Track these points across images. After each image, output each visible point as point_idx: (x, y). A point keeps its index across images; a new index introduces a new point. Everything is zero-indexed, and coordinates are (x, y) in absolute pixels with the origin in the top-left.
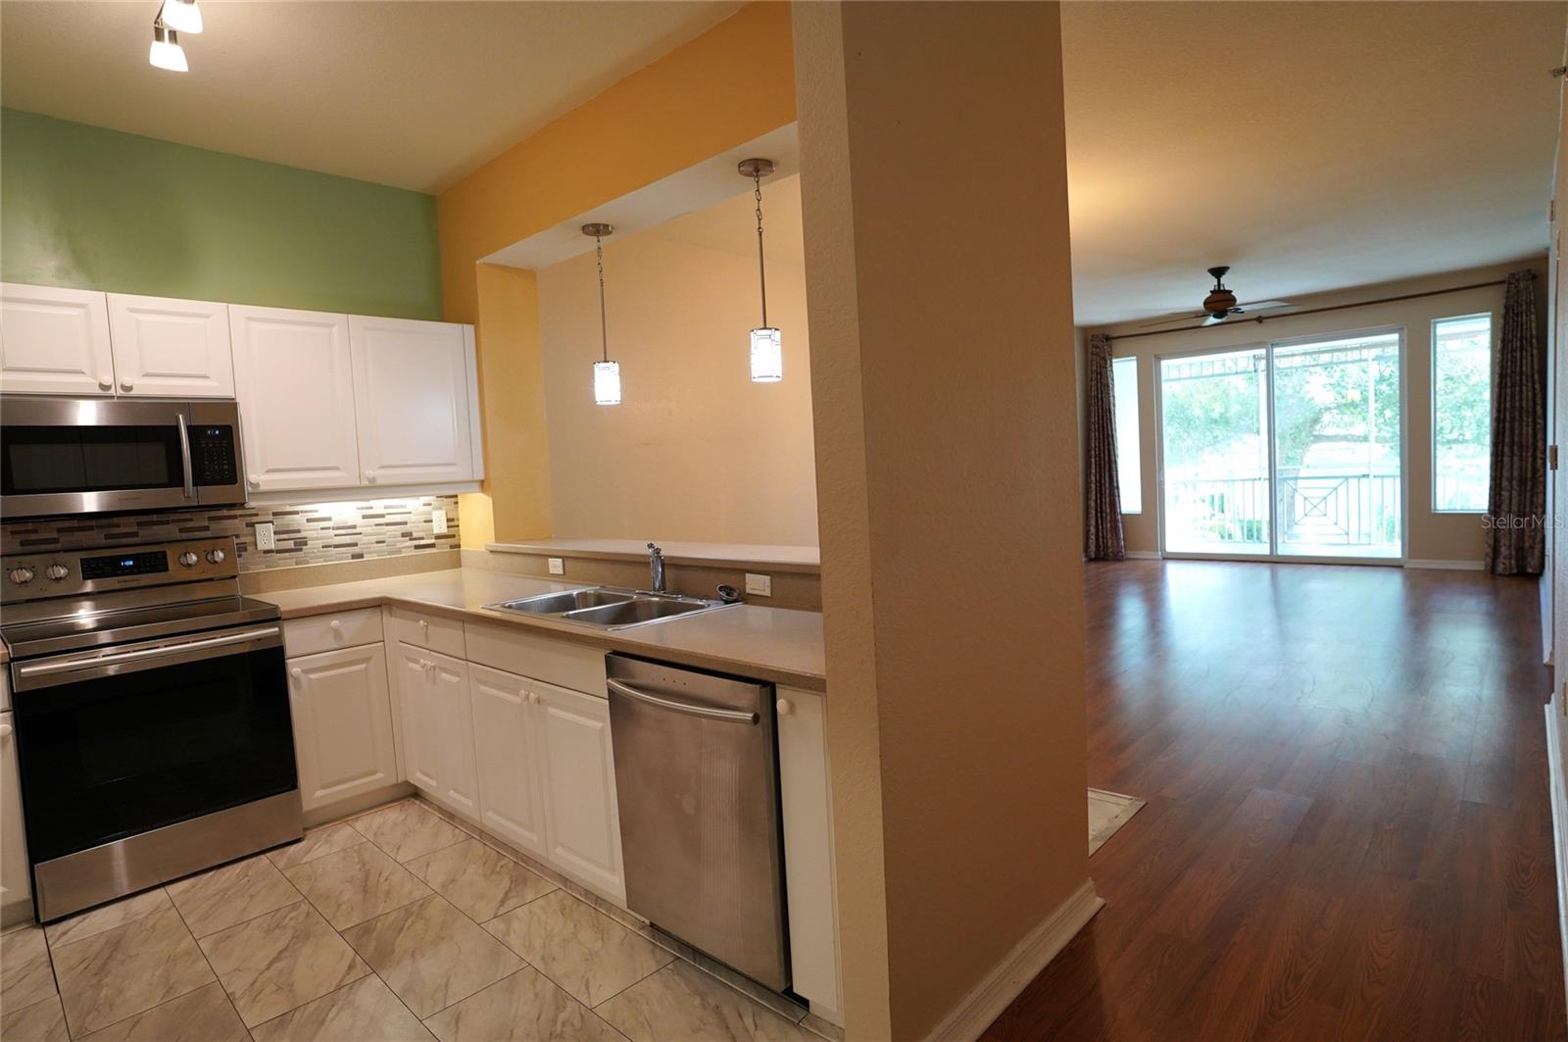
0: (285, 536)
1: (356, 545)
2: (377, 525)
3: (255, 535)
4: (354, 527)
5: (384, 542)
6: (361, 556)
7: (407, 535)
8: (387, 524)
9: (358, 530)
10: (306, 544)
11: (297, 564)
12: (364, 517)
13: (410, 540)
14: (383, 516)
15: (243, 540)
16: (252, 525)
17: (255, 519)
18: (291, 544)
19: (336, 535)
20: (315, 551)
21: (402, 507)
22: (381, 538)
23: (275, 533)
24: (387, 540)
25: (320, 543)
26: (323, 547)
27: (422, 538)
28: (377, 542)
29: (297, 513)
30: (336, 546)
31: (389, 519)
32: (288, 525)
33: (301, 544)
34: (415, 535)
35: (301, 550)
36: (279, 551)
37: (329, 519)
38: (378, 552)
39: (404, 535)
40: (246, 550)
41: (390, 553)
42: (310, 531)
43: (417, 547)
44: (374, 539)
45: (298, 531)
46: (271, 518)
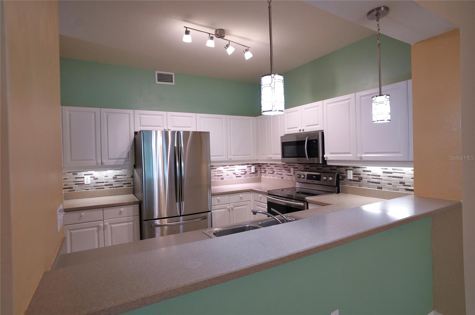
0: (356, 176)
1: (379, 183)
2: (388, 176)
3: (347, 174)
4: (379, 176)
5: (391, 184)
6: (381, 188)
7: (403, 183)
8: (393, 177)
9: (381, 177)
10: (362, 180)
11: (359, 186)
12: (384, 172)
13: (404, 186)
14: (391, 173)
15: (344, 175)
16: (346, 170)
17: (348, 168)
18: (357, 179)
19: (372, 178)
20: (365, 183)
21: (400, 170)
22: (390, 182)
23: (353, 174)
24: (392, 184)
25: (367, 180)
26: (368, 182)
27: (410, 186)
28: (389, 184)
29: (360, 168)
30: (372, 182)
31: (394, 175)
32: (357, 172)
33: (361, 179)
34: (406, 184)
35: (360, 181)
36: (354, 181)
37: (370, 171)
38: (389, 189)
39: (401, 183)
40: (345, 178)
41: (394, 190)
42: (364, 175)
43: (407, 190)
44: (388, 182)
45: (360, 174)
46: (352, 169)
